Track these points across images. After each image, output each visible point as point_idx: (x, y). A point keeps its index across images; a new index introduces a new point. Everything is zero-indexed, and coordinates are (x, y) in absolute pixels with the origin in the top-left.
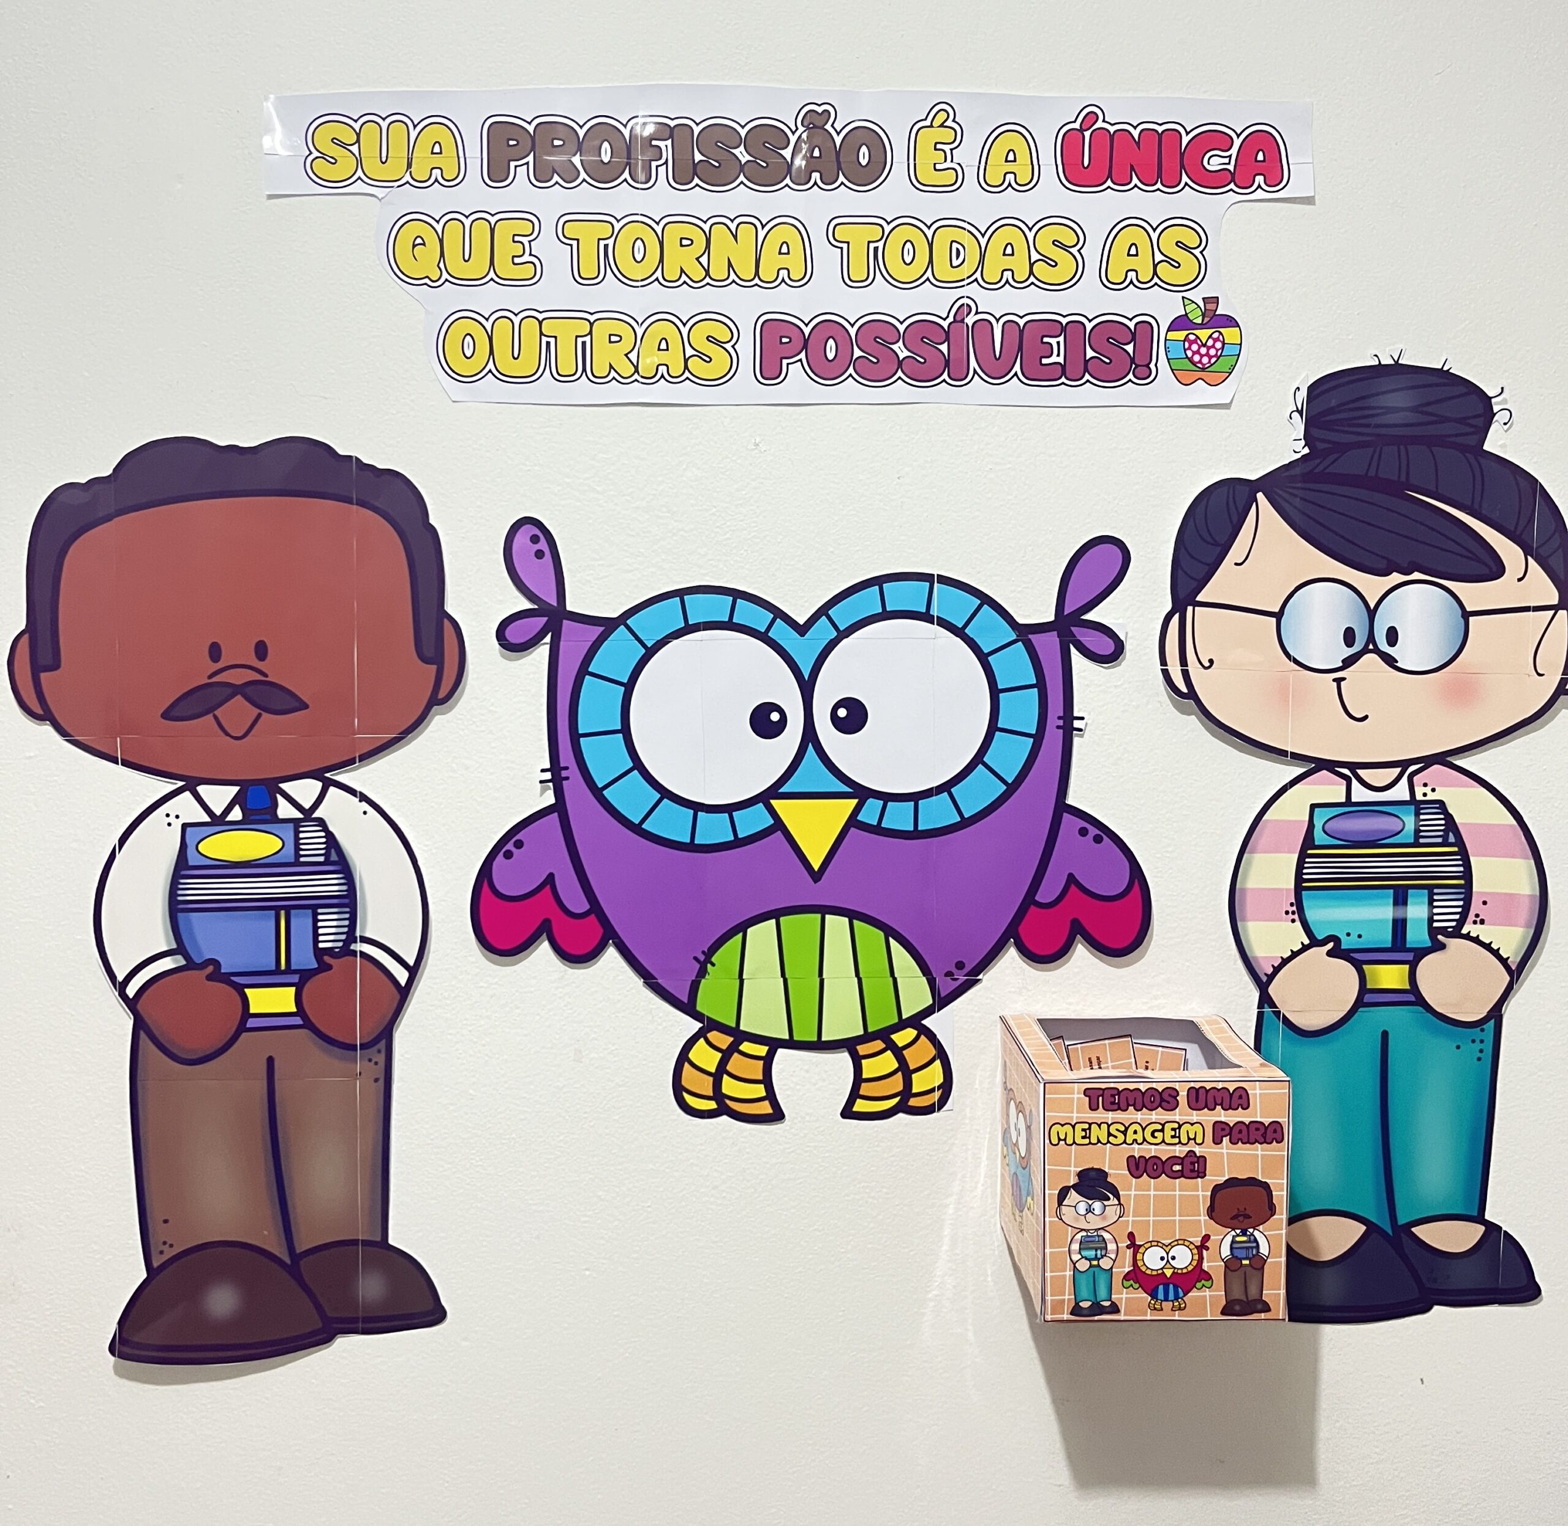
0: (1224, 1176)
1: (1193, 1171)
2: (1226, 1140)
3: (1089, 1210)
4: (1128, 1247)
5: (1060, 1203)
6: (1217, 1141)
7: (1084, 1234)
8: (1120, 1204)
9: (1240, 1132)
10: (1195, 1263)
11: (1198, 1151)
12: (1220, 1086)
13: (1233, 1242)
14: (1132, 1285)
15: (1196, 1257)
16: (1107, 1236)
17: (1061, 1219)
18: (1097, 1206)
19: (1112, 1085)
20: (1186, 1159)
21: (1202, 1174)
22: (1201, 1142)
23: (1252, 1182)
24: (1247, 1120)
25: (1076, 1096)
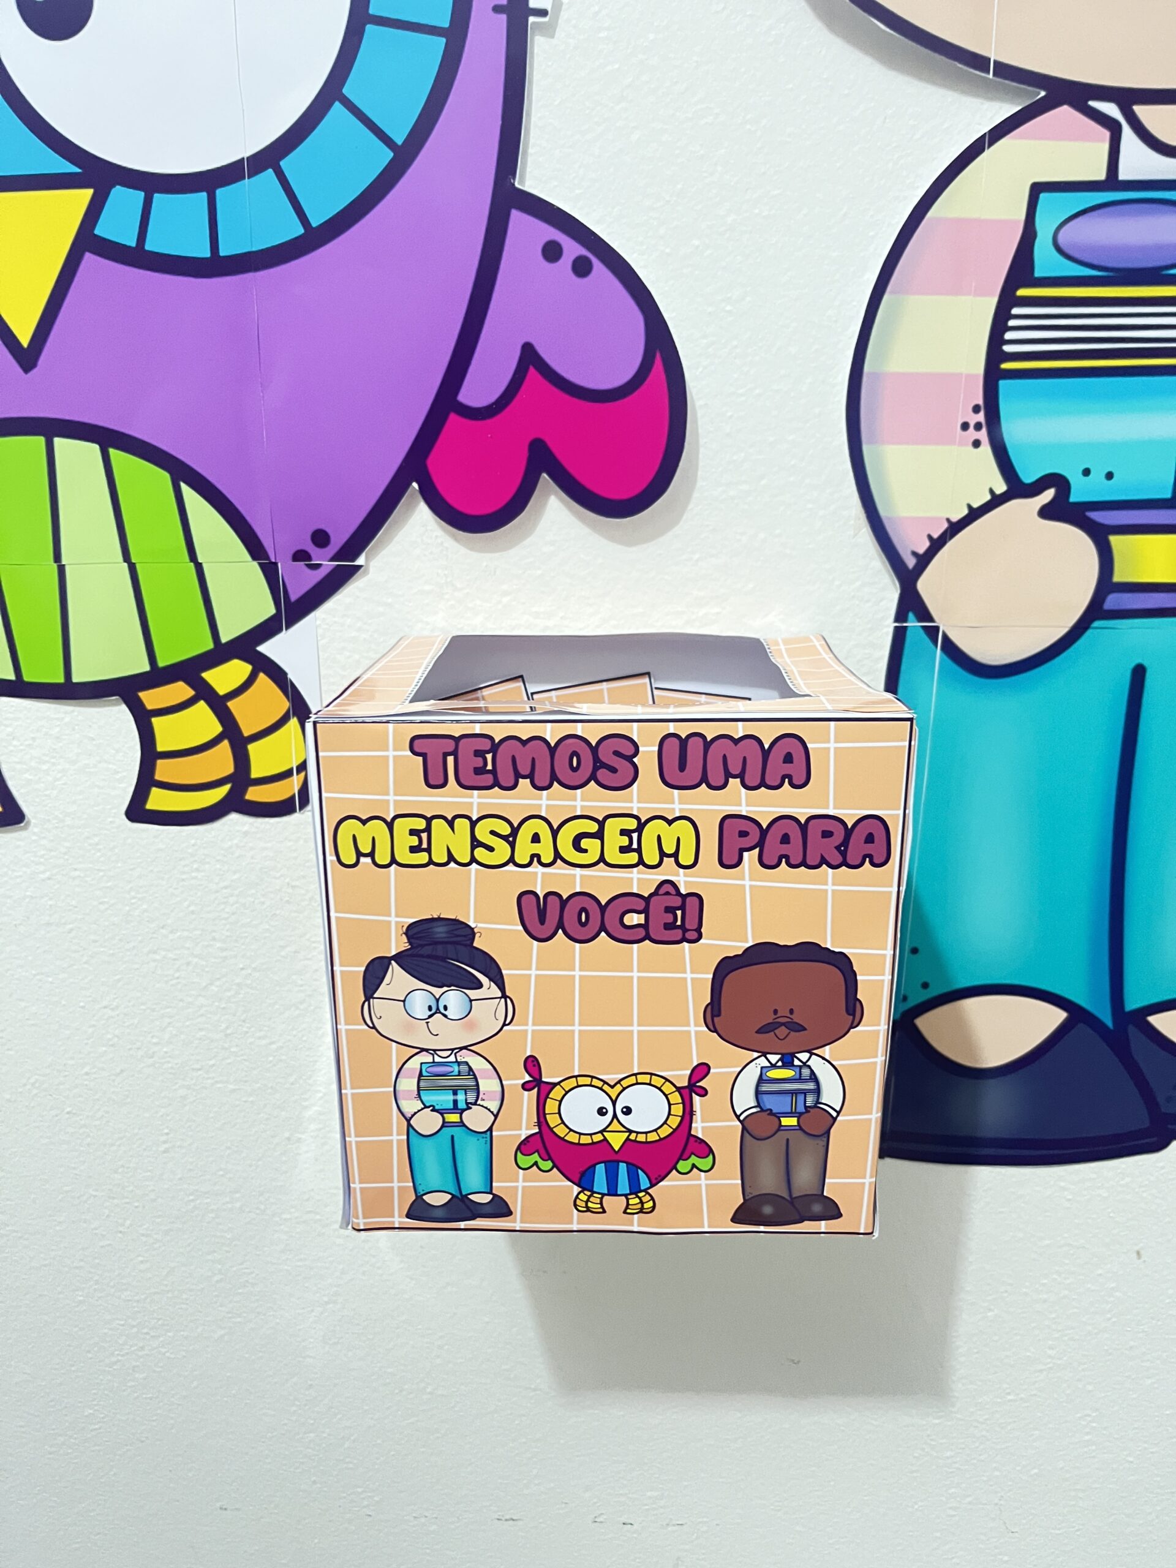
0: (746, 941)
1: (669, 926)
2: (750, 858)
3: (436, 1010)
4: (526, 1087)
5: (369, 994)
6: (729, 861)
7: (427, 1058)
8: (504, 996)
9: (785, 839)
10: (674, 1122)
11: (685, 881)
12: (739, 730)
13: (761, 1080)
14: (536, 1164)
15: (678, 1110)
16: (477, 1063)
17: (374, 1027)
18: (453, 998)
19: (478, 729)
20: (653, 899)
21: (691, 933)
22: (691, 862)
23: (810, 952)
24: (802, 814)
25: (391, 753)
